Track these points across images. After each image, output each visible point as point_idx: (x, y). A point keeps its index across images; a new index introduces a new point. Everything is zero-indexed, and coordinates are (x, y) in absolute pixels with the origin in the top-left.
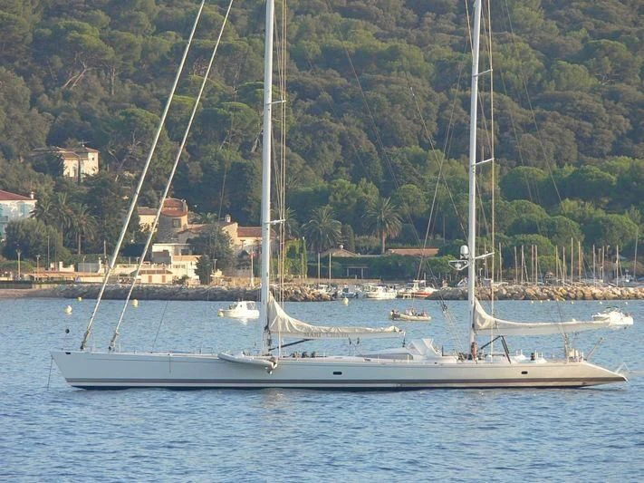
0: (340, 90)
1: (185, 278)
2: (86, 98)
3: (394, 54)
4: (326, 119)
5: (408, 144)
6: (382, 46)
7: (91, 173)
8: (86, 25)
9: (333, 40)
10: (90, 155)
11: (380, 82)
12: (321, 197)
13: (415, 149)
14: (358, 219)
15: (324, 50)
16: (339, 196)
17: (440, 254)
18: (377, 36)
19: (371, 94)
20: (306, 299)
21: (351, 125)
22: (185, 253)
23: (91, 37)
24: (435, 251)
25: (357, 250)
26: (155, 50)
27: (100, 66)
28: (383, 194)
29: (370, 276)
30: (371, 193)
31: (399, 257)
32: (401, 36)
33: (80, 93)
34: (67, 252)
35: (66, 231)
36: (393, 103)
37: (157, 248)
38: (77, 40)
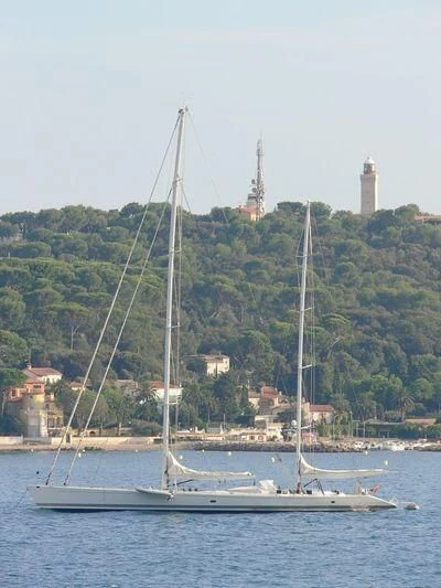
0: (386, 319)
1: (275, 437)
2: (225, 324)
3: (421, 296)
4: (375, 338)
5: (426, 353)
6: (413, 291)
7: (224, 371)
8: (226, 278)
9: (384, 288)
10: (225, 360)
11: (410, 313)
12: (366, 386)
13: (430, 356)
14: (388, 400)
15: (378, 294)
16: (377, 385)
17: (437, 422)
18: (413, 285)
19: (405, 322)
20: (343, 451)
21: (390, 341)
22: (275, 421)
23: (229, 286)
24: (434, 420)
25: (387, 420)
26: (270, 294)
27: (236, 304)
28: (404, 385)
29: (392, 436)
30: (397, 383)
31: (411, 424)
32: (427, 285)
33: (221, 321)
34: (201, 421)
35: (200, 407)
36: (418, 327)
37: (257, 418)
38: (220, 288)
